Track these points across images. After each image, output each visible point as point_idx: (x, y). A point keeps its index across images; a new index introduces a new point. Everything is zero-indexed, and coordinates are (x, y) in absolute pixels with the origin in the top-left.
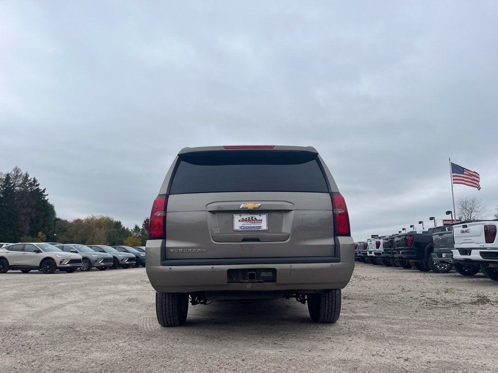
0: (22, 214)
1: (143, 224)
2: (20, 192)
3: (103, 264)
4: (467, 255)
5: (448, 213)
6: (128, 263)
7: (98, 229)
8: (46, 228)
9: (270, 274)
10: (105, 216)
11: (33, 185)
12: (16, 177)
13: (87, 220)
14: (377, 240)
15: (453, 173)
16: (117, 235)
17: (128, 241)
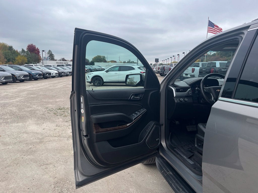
1: (27, 48)
15: (209, 26)
16: (10, 54)
17: (18, 58)
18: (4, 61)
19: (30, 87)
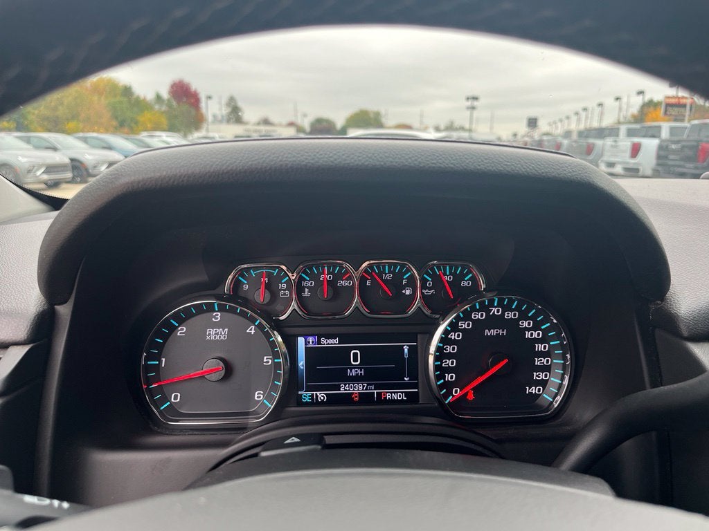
1: (169, 91)
7: (95, 98)
16: (127, 108)
17: (145, 118)
18: (111, 125)
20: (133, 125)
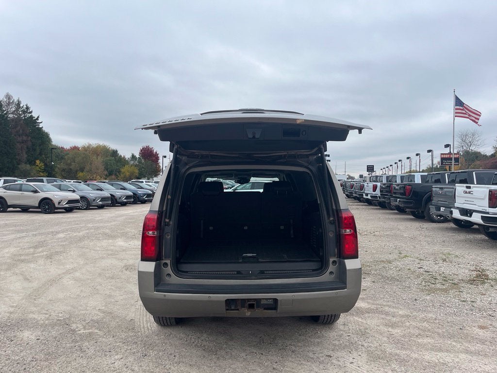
0: (18, 142)
1: (140, 153)
2: (13, 120)
3: (101, 203)
4: (467, 216)
5: (447, 146)
6: (125, 200)
7: (95, 157)
8: (43, 156)
9: (271, 302)
10: (101, 144)
11: (26, 112)
12: (9, 104)
13: (84, 148)
14: (374, 183)
15: (456, 106)
16: (114, 163)
17: (126, 170)
18: (104, 174)
19: (131, 211)
20: (118, 174)
